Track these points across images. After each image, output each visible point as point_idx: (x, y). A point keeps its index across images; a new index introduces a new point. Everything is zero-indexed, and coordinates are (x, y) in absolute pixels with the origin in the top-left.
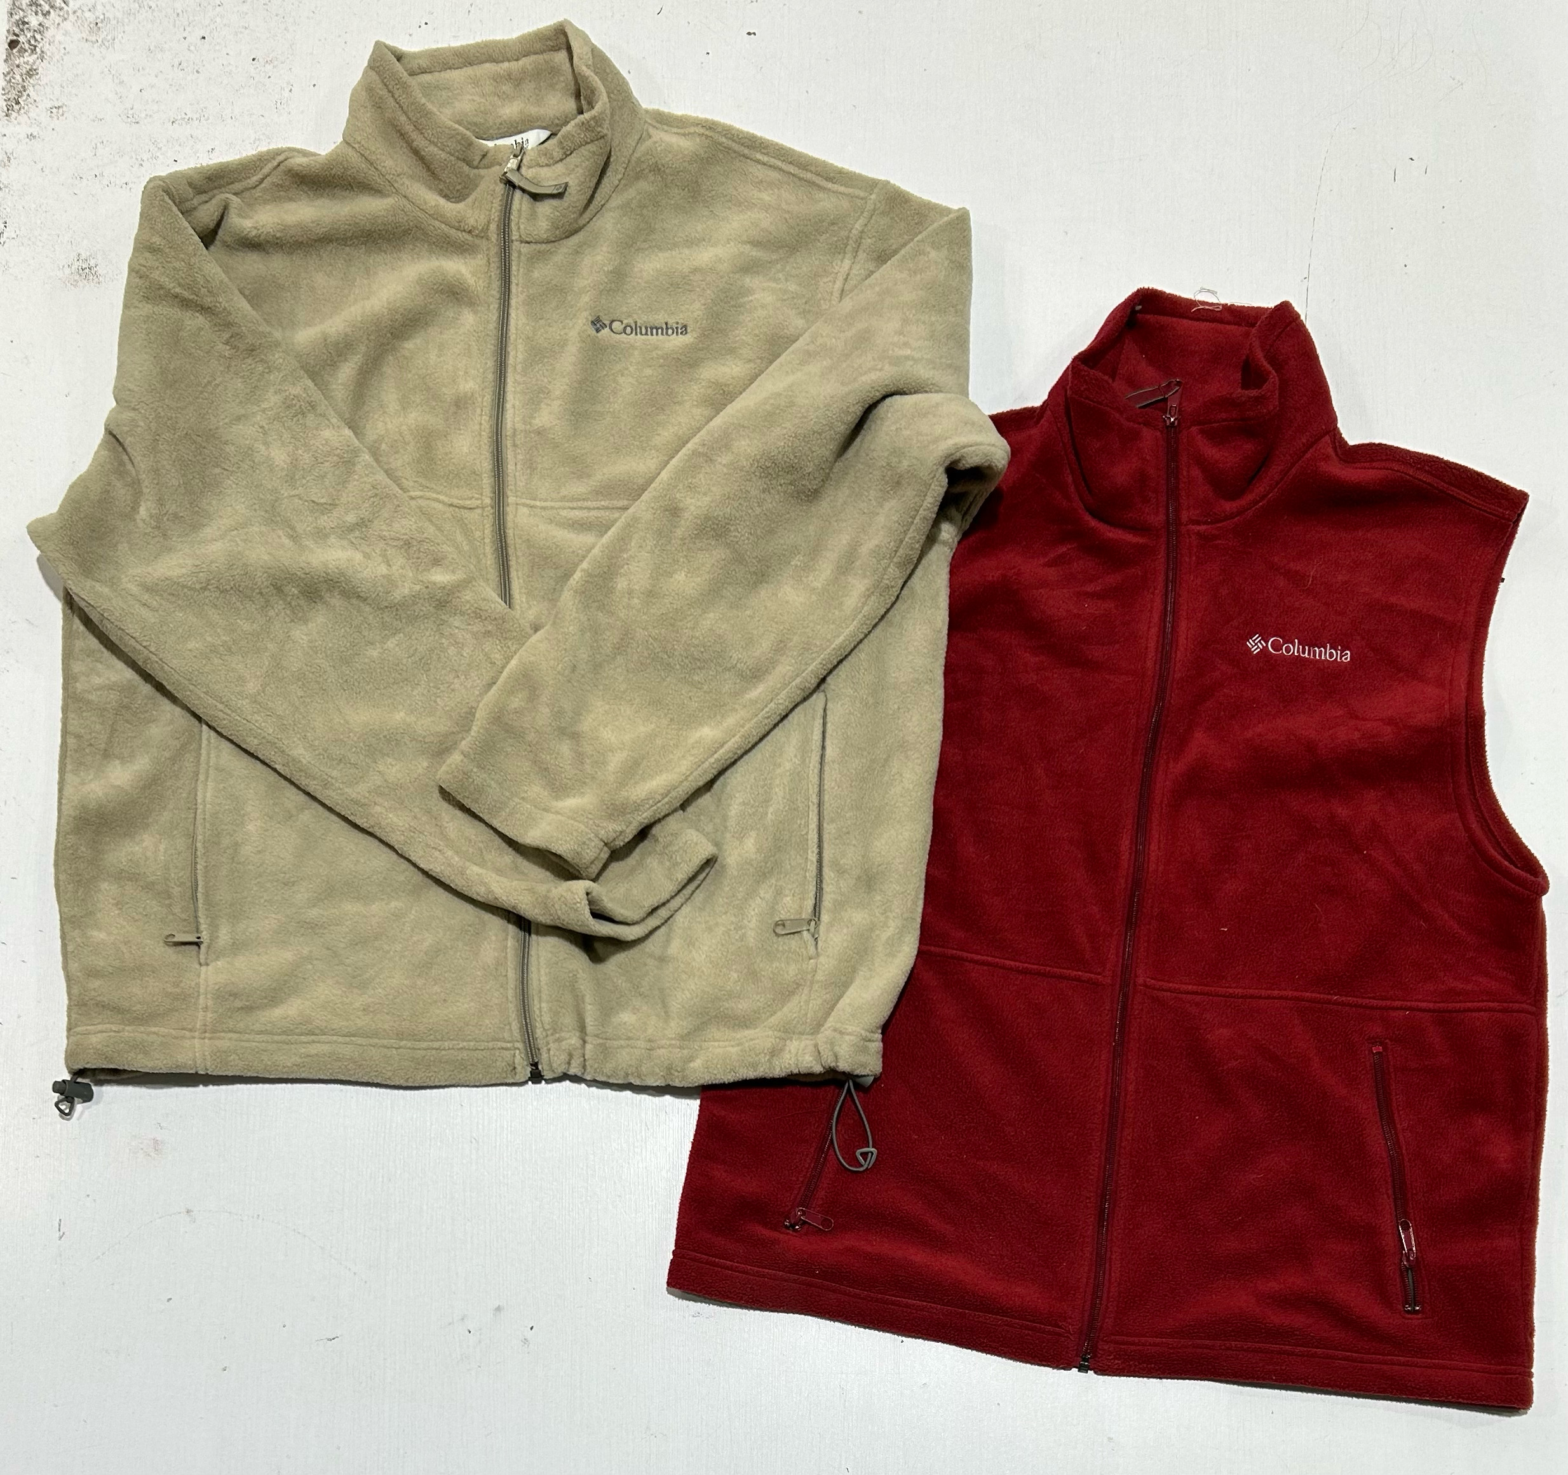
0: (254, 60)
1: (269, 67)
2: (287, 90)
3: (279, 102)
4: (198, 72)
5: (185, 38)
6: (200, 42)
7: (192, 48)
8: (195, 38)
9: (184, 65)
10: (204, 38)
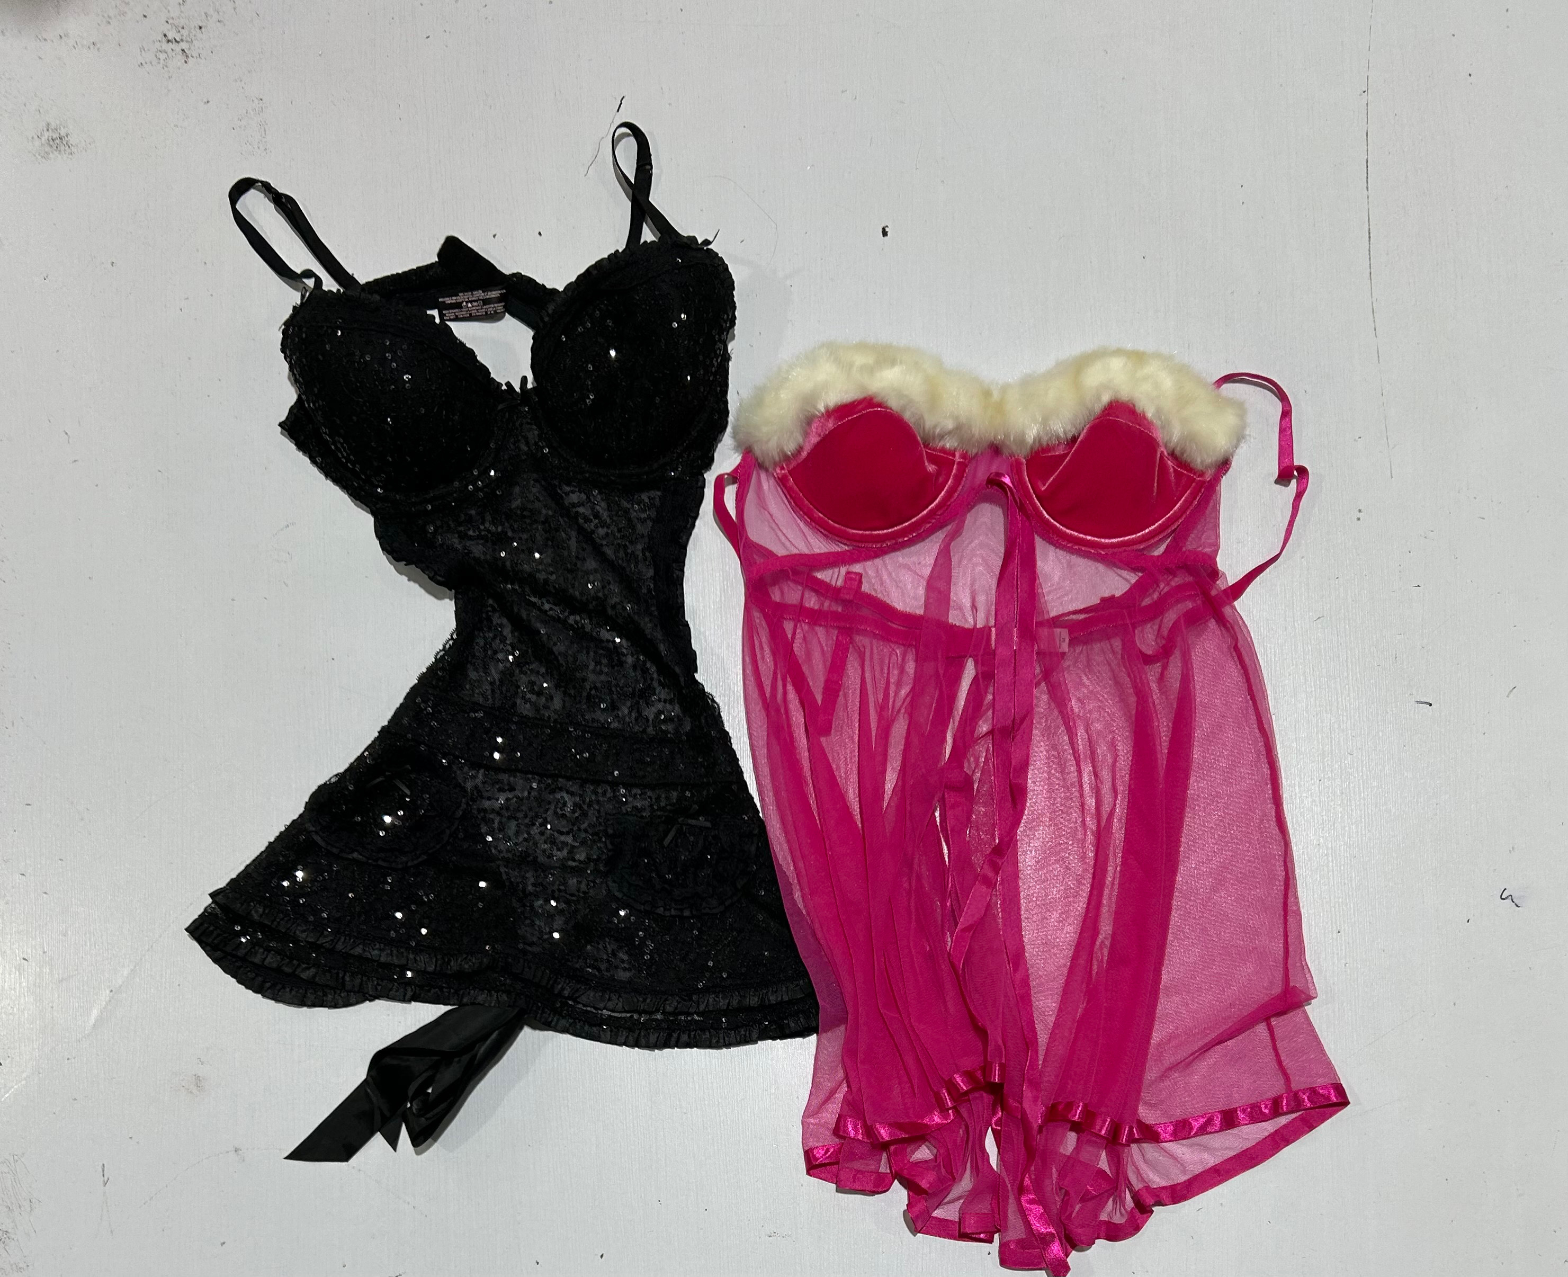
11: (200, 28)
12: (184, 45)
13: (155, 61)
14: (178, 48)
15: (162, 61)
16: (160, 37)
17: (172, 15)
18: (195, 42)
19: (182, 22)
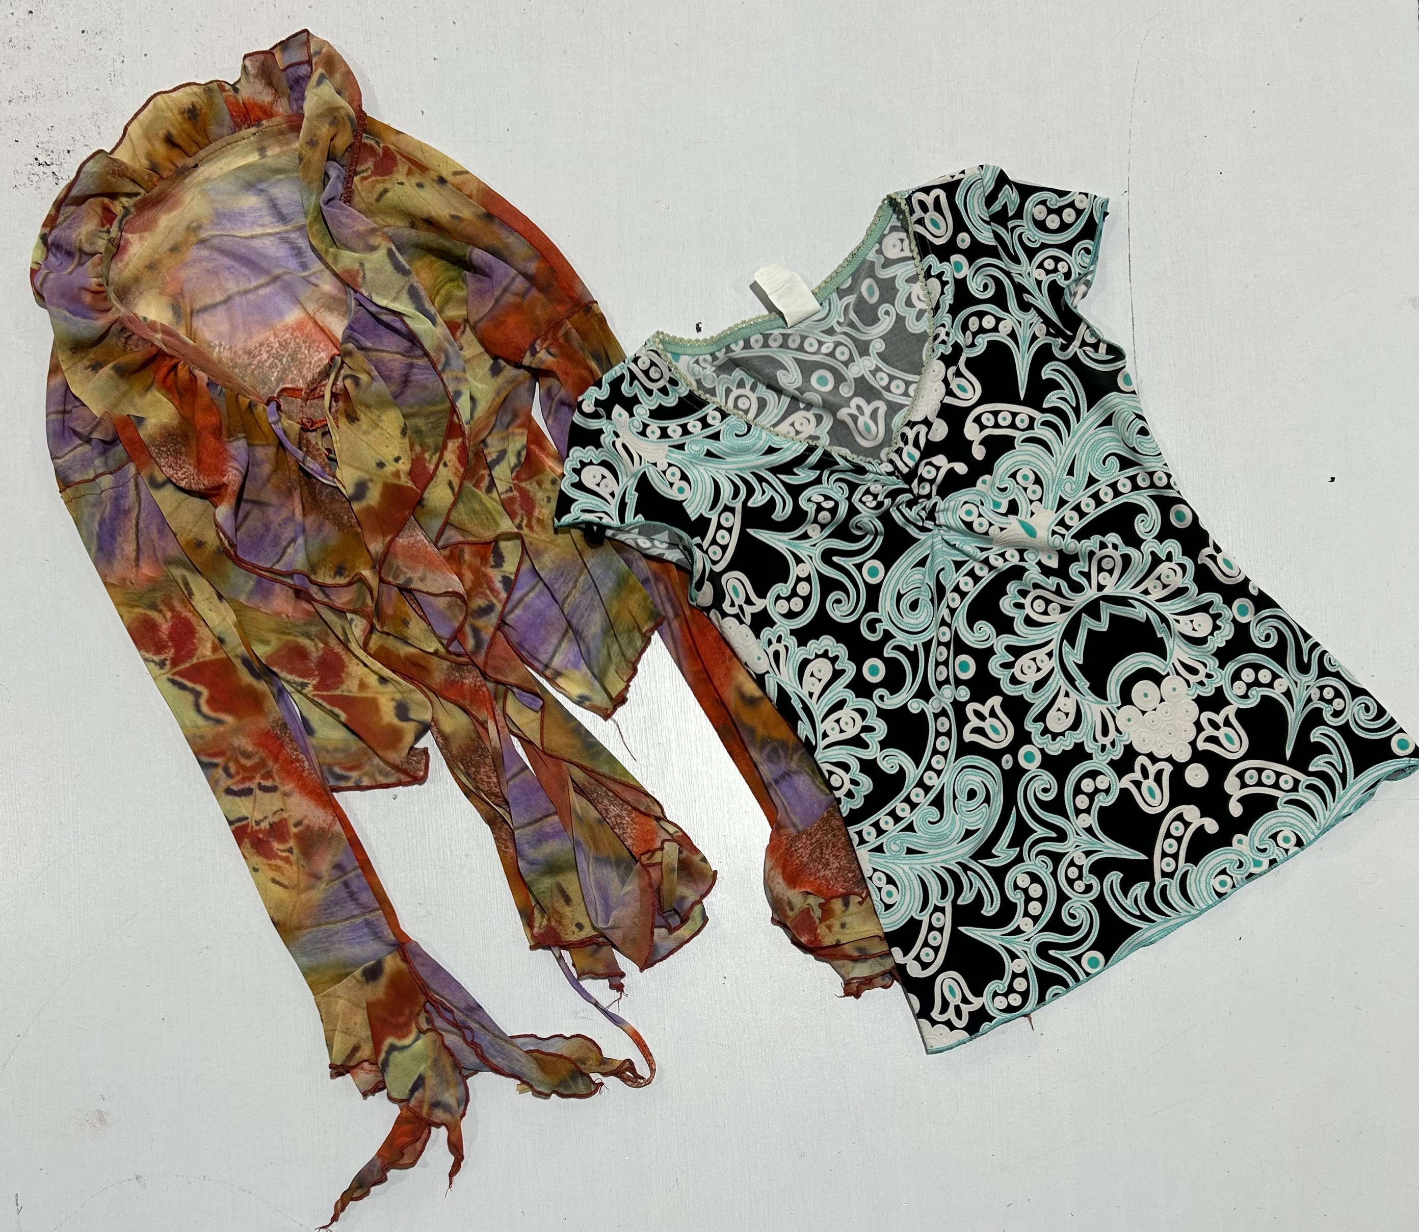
0: (83, 32)
1: (99, 38)
2: (119, 62)
3: (113, 74)
4: (29, 48)
5: (12, 14)
6: (27, 17)
7: (21, 23)
8: (21, 14)
9: (15, 41)
10: (31, 12)
11: (69, 152)
12: (54, 168)
13: (28, 183)
14: (48, 170)
15: (35, 184)
16: (32, 161)
17: (42, 140)
18: (65, 165)
19: (52, 146)
